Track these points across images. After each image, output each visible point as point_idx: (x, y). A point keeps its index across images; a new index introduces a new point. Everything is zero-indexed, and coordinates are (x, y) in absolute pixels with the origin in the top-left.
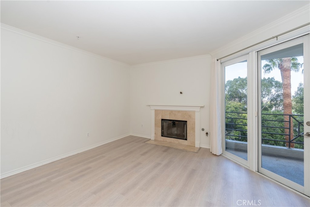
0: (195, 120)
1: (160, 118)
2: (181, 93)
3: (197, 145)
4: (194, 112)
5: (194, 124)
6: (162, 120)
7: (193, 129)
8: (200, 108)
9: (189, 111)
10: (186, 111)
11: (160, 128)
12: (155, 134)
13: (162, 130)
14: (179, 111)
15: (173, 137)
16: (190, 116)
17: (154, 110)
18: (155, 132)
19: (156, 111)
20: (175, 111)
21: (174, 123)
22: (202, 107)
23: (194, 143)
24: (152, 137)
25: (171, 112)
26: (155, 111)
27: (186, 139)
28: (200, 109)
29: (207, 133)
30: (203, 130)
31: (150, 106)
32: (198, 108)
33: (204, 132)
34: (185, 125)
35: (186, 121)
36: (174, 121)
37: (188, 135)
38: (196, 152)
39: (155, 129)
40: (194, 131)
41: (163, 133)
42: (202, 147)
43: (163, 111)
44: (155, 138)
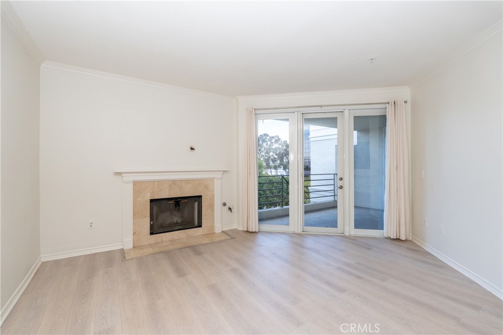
0: (214, 192)
1: (149, 197)
2: (192, 149)
3: (218, 229)
4: (212, 179)
5: (212, 199)
6: (152, 201)
7: (212, 206)
8: (222, 172)
9: (206, 179)
10: (200, 180)
11: (148, 220)
12: (134, 234)
15: (177, 228)
16: (206, 187)
17: (132, 184)
18: (134, 230)
19: (136, 184)
20: (181, 181)
21: (178, 202)
22: (224, 172)
23: (213, 227)
24: (128, 243)
25: (172, 183)
26: (134, 185)
27: (200, 226)
28: (222, 174)
29: (230, 209)
30: (225, 204)
31: (123, 175)
32: (219, 172)
33: (226, 208)
34: (196, 204)
35: (200, 197)
36: (178, 200)
37: (203, 218)
38: (232, 238)
39: (134, 224)
40: (213, 210)
41: (152, 227)
42: (224, 229)
43: (154, 182)
44: (134, 244)
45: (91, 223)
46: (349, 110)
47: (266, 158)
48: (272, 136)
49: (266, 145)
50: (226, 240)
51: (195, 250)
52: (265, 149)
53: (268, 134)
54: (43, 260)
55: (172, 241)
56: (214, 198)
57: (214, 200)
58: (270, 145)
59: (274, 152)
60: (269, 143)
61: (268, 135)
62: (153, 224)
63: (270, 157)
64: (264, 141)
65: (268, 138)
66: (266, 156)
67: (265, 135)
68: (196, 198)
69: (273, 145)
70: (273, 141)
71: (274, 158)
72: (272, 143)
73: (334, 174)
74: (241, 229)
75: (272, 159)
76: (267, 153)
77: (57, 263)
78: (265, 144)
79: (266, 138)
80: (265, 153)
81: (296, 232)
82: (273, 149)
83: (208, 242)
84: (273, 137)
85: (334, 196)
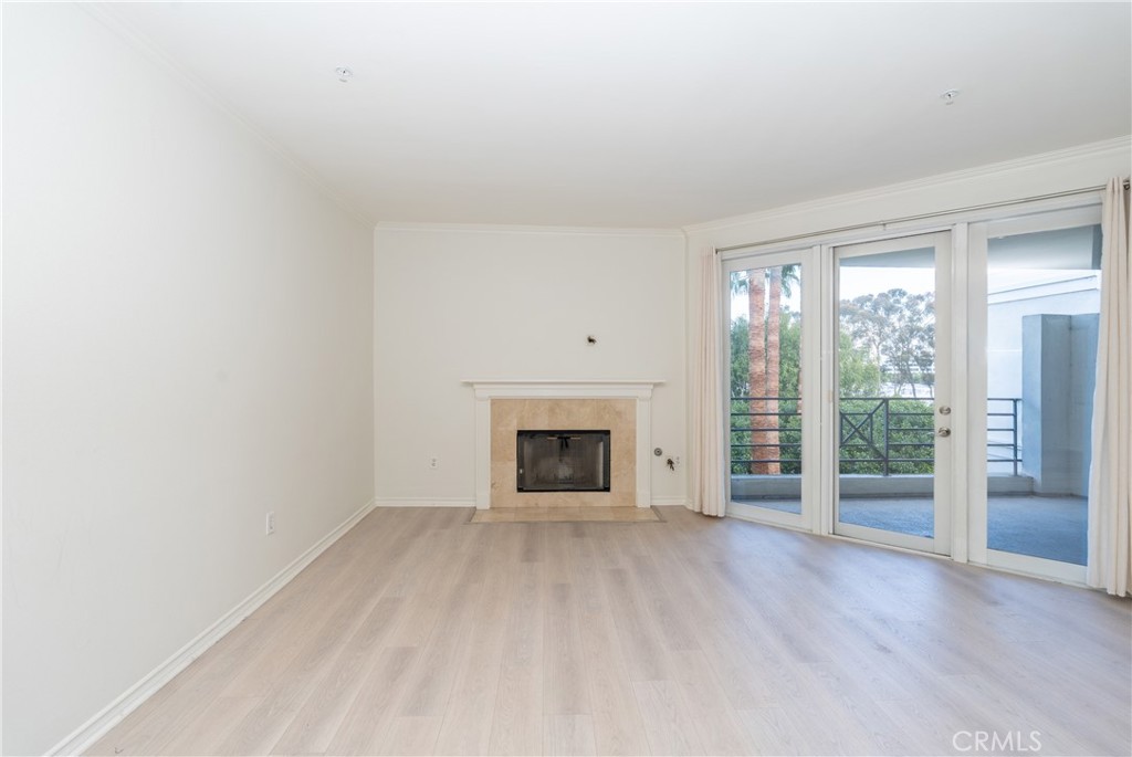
0: (635, 425)
1: (514, 427)
2: (591, 340)
3: (643, 502)
4: (632, 402)
5: (632, 437)
6: (520, 433)
7: (630, 454)
8: (652, 387)
9: (618, 400)
10: (608, 401)
11: (514, 464)
12: (492, 485)
13: (518, 471)
14: (583, 402)
15: (562, 487)
16: (619, 415)
17: (490, 402)
18: (492, 479)
19: (495, 402)
20: (570, 400)
21: (564, 438)
22: (656, 384)
23: (632, 495)
24: (483, 501)
25: (555, 404)
26: (493, 404)
27: (607, 489)
28: (653, 390)
29: (670, 462)
30: (658, 452)
31: (476, 386)
32: (648, 387)
33: (663, 459)
34: (601, 446)
35: (607, 433)
36: (565, 435)
37: (612, 475)
38: (662, 521)
39: (492, 469)
40: (633, 461)
41: (521, 479)
42: (657, 503)
43: (523, 401)
44: (492, 502)
45: (434, 460)
46: (969, 223)
47: (900, 354)
48: (916, 294)
49: (900, 320)
50: (649, 521)
51: (578, 528)
52: (894, 330)
53: (904, 289)
54: (379, 504)
55: (554, 509)
56: (635, 437)
57: (634, 442)
58: (911, 320)
59: (922, 338)
60: (907, 313)
61: (903, 293)
62: (524, 473)
63: (910, 352)
64: (890, 310)
65: (904, 300)
66: (898, 349)
67: (894, 292)
68: (599, 435)
69: (919, 319)
70: (922, 306)
71: (926, 355)
72: (915, 313)
73: (1015, 401)
74: (690, 508)
75: (917, 359)
76: (903, 341)
77: (390, 510)
78: (894, 318)
79: (898, 301)
80: (896, 343)
81: (816, 531)
82: (919, 330)
83: (611, 519)
84: (921, 298)
85: (1016, 461)
